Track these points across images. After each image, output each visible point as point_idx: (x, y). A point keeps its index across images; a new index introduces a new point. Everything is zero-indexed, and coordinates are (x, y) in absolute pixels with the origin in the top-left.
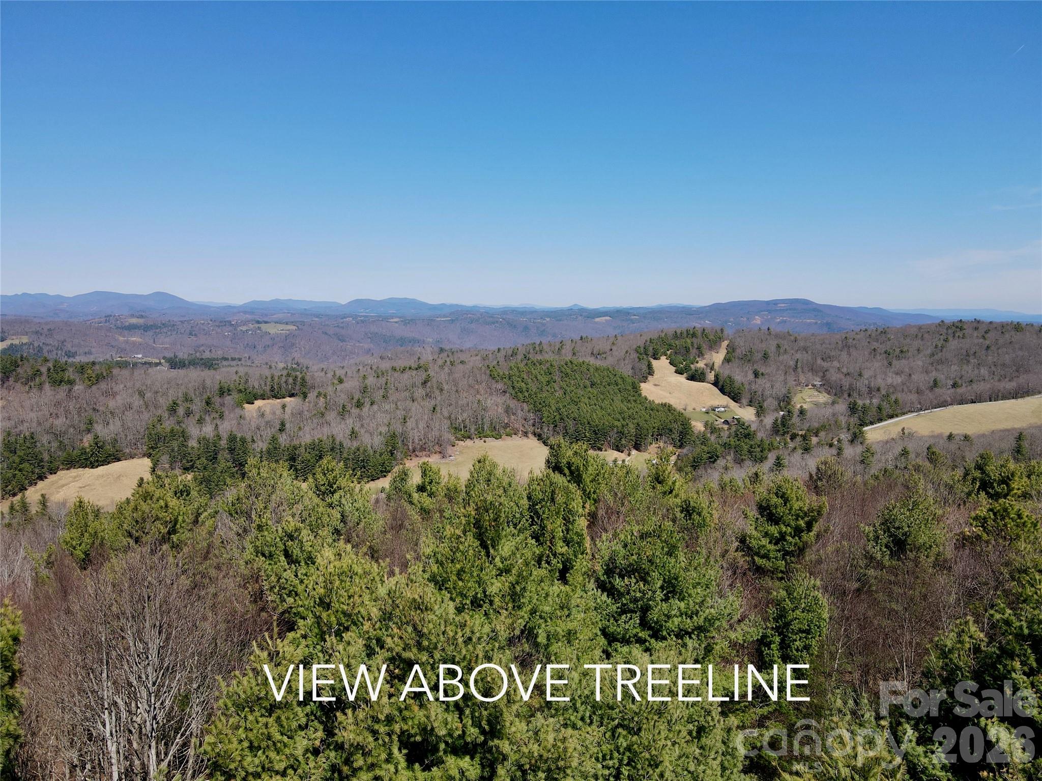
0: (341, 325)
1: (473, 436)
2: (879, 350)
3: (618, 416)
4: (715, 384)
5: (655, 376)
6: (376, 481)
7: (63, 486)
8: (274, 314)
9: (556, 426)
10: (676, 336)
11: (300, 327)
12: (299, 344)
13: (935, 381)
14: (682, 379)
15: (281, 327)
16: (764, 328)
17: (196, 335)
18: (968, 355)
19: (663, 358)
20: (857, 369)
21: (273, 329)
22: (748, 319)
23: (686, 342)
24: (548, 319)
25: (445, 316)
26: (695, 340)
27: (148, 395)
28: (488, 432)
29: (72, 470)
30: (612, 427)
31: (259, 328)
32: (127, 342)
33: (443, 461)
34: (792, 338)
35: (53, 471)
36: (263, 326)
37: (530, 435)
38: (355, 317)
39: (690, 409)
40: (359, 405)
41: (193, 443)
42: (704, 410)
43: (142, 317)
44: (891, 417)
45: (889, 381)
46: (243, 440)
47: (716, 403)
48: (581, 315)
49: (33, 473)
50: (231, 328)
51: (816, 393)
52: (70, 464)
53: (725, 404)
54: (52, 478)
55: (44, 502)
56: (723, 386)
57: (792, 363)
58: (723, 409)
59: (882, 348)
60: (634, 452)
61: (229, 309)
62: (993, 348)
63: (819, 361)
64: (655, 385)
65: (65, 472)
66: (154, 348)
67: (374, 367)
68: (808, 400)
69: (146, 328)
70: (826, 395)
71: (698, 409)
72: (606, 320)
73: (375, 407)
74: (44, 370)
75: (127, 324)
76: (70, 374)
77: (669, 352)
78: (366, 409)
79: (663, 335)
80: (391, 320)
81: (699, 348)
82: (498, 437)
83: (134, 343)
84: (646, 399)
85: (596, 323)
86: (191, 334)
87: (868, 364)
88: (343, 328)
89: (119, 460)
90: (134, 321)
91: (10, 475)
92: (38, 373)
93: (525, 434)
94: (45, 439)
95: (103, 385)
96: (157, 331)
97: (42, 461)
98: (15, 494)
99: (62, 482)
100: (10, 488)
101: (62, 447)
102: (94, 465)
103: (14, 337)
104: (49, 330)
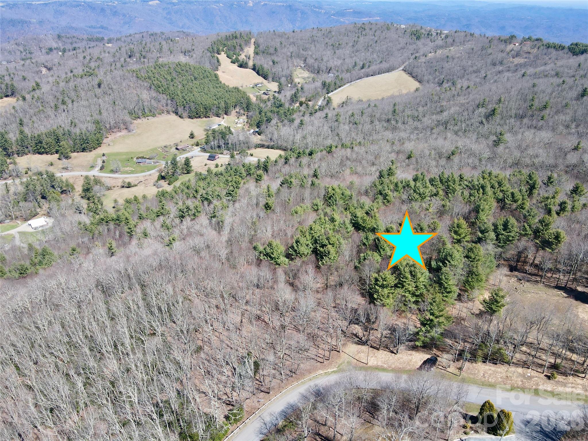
1: (141, 117)
2: (329, 44)
3: (214, 98)
4: (254, 69)
5: (222, 66)
6: (97, 150)
9: (185, 107)
10: (227, 38)
13: (355, 63)
14: (235, 66)
16: (272, 30)
18: (368, 46)
19: (223, 53)
20: (320, 55)
23: (233, 43)
26: (238, 41)
28: (148, 113)
30: (214, 105)
33: (130, 134)
34: (287, 36)
37: (171, 113)
39: (244, 86)
40: (64, 103)
42: (251, 86)
44: (340, 87)
45: (335, 63)
47: (256, 81)
51: (303, 71)
53: (260, 81)
56: (258, 71)
57: (289, 54)
58: (260, 85)
59: (330, 42)
60: (225, 116)
62: (378, 41)
63: (301, 51)
64: (223, 72)
68: (300, 76)
70: (307, 72)
71: (248, 86)
77: (225, 49)
78: (70, 105)
79: (220, 38)
81: (240, 46)
82: (154, 116)
84: (224, 84)
85: (150, 6)
87: (325, 53)
93: (168, 112)
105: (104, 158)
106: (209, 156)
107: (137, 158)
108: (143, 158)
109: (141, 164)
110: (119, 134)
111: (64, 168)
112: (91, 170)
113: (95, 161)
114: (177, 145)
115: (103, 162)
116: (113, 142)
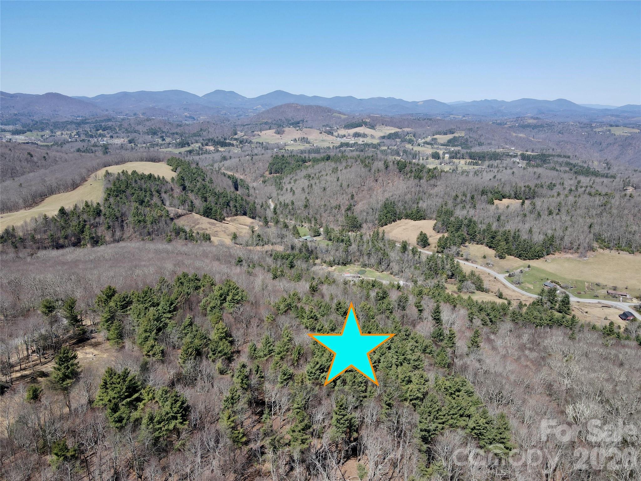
1: (613, 248)
8: (636, 117)
12: (635, 144)
15: (627, 130)
17: (562, 133)
21: (620, 132)
28: (625, 248)
29: (407, 220)
31: (609, 130)
32: (516, 136)
35: (400, 219)
36: (613, 129)
41: (453, 219)
43: (537, 119)
46: (475, 223)
49: (391, 218)
50: (589, 129)
52: (408, 217)
61: (605, 111)
65: (404, 220)
66: (531, 141)
69: (534, 127)
75: (526, 123)
78: (553, 216)
83: (521, 137)
86: (559, 133)
90: (531, 121)
91: (382, 218)
95: (432, 182)
96: (541, 129)
97: (395, 214)
98: (382, 226)
99: (400, 225)
100: (381, 223)
101: (405, 209)
102: (415, 219)
103: (458, 132)
104: (478, 128)
105: (526, 269)
106: (625, 314)
110: (569, 256)
111: (487, 264)
112: (503, 273)
113: (517, 268)
114: (615, 289)
115: (521, 272)
116: (553, 260)
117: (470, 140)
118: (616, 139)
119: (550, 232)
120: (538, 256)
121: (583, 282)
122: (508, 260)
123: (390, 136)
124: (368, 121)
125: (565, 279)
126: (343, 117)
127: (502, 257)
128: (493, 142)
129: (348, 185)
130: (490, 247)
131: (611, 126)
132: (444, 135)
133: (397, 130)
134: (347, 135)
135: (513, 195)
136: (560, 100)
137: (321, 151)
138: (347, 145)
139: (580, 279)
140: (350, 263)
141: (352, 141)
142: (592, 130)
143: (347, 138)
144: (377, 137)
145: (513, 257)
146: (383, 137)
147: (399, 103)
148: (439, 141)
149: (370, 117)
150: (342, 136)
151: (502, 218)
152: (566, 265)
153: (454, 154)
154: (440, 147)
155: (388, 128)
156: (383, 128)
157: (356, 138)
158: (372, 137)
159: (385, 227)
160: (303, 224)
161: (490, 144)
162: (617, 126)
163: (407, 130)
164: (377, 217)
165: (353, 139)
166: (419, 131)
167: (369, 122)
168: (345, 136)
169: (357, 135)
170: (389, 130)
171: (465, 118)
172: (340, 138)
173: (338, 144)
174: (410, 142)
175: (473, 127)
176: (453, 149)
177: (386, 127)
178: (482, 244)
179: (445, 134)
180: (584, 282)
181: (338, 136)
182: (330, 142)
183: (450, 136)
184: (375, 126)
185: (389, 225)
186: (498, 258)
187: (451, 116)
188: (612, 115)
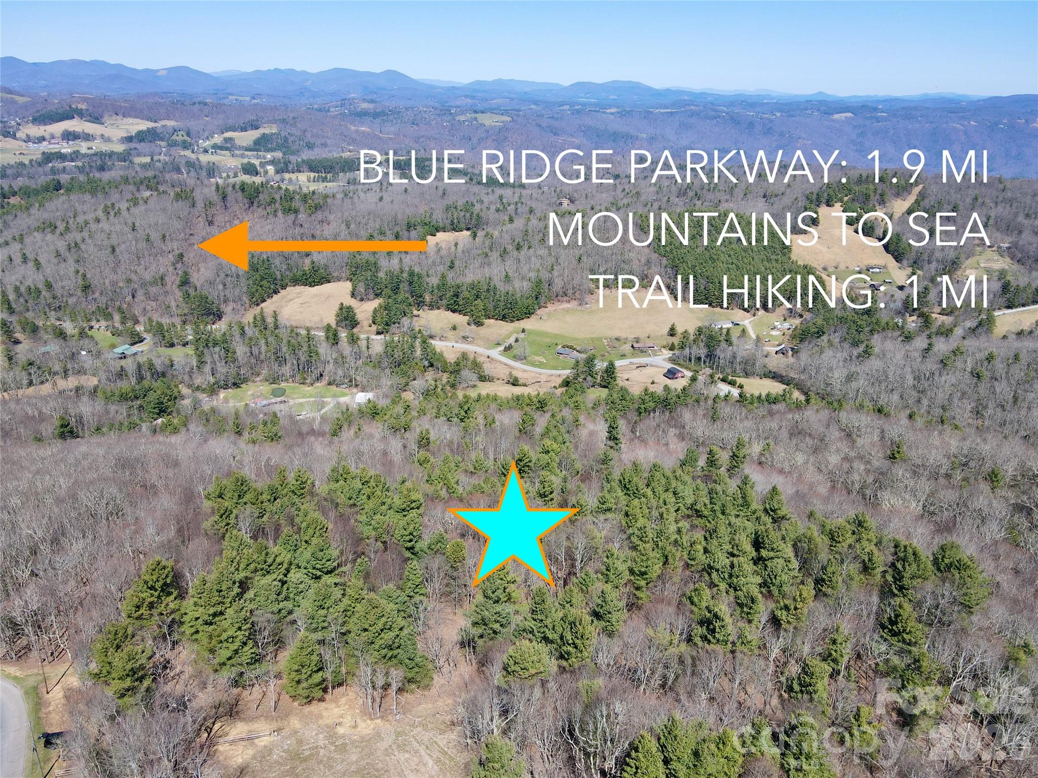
0: (556, 116)
5: (820, 227)
7: (291, 300)
9: (687, 283)
11: (515, 118)
15: (496, 118)
17: (417, 124)
19: (837, 205)
21: (488, 120)
22: (1027, 121)
23: (868, 188)
24: (778, 114)
25: (666, 107)
27: (353, 226)
29: (297, 287)
31: (476, 119)
32: (357, 131)
35: (284, 287)
36: (479, 116)
38: (572, 104)
39: (842, 267)
40: (519, 247)
41: (381, 275)
42: (858, 269)
43: (372, 101)
44: (1024, 305)
46: (420, 276)
47: (872, 262)
48: (818, 110)
49: (270, 288)
50: (450, 117)
52: (296, 282)
53: (881, 262)
54: (283, 292)
55: (275, 315)
58: (878, 270)
60: (761, 312)
61: (453, 90)
65: (292, 288)
66: (380, 138)
67: (558, 190)
69: (376, 115)
70: (1008, 259)
71: (851, 268)
72: (846, 117)
73: (531, 251)
74: (277, 197)
75: (359, 109)
76: (296, 203)
77: (846, 199)
78: (524, 252)
80: (608, 111)
83: (363, 132)
85: (833, 121)
86: (413, 123)
88: (557, 119)
89: (329, 282)
90: (365, 106)
91: (254, 290)
92: (273, 201)
94: (277, 262)
95: (319, 215)
96: (385, 118)
97: (275, 279)
98: (258, 305)
99: (290, 297)
100: (254, 299)
101: (289, 269)
102: (312, 285)
103: (266, 125)
104: (294, 118)
105: (522, 336)
106: (669, 371)
107: (563, 347)
108: (571, 347)
109: (561, 357)
110: (565, 305)
111: (464, 337)
112: (494, 348)
113: (508, 337)
114: (637, 340)
115: (517, 341)
116: (549, 314)
117: (291, 139)
118: (487, 131)
119: (533, 275)
120: (528, 313)
121: (599, 339)
122: (489, 326)
123: (141, 137)
124: (83, 106)
125: (577, 339)
126: (20, 100)
127: (479, 324)
128: (329, 142)
129: (164, 237)
130: (454, 311)
131: (476, 112)
132: (242, 131)
133: (150, 125)
134: (47, 137)
135: (449, 227)
136: (389, 72)
137: (9, 172)
138: (61, 157)
139: (595, 336)
140: (245, 380)
141: (66, 148)
142: (454, 119)
143: (50, 143)
144: (114, 139)
145: (492, 321)
146: (129, 139)
147: (119, 73)
148: (238, 142)
149: (85, 100)
150: (38, 139)
151: (457, 263)
152: (568, 318)
153: (282, 165)
154: (246, 153)
155: (130, 120)
156: (120, 122)
157: (71, 143)
158: (106, 139)
159: (263, 305)
160: (93, 323)
161: (324, 145)
162: (483, 112)
163: (171, 123)
164: (245, 289)
165: (65, 144)
166: (193, 124)
167: (87, 110)
168: (43, 139)
169: (69, 136)
170: (132, 124)
171: (255, 101)
172: (34, 143)
173: (38, 156)
174: (186, 146)
175: (285, 117)
176: (269, 156)
177: (125, 119)
178: (438, 308)
179: (244, 129)
180: (601, 338)
181: (28, 139)
182: (17, 153)
183: (253, 135)
184: (102, 117)
185: (269, 301)
186: (473, 327)
187: (231, 97)
188: (466, 96)
